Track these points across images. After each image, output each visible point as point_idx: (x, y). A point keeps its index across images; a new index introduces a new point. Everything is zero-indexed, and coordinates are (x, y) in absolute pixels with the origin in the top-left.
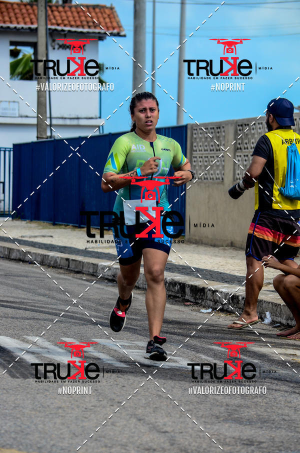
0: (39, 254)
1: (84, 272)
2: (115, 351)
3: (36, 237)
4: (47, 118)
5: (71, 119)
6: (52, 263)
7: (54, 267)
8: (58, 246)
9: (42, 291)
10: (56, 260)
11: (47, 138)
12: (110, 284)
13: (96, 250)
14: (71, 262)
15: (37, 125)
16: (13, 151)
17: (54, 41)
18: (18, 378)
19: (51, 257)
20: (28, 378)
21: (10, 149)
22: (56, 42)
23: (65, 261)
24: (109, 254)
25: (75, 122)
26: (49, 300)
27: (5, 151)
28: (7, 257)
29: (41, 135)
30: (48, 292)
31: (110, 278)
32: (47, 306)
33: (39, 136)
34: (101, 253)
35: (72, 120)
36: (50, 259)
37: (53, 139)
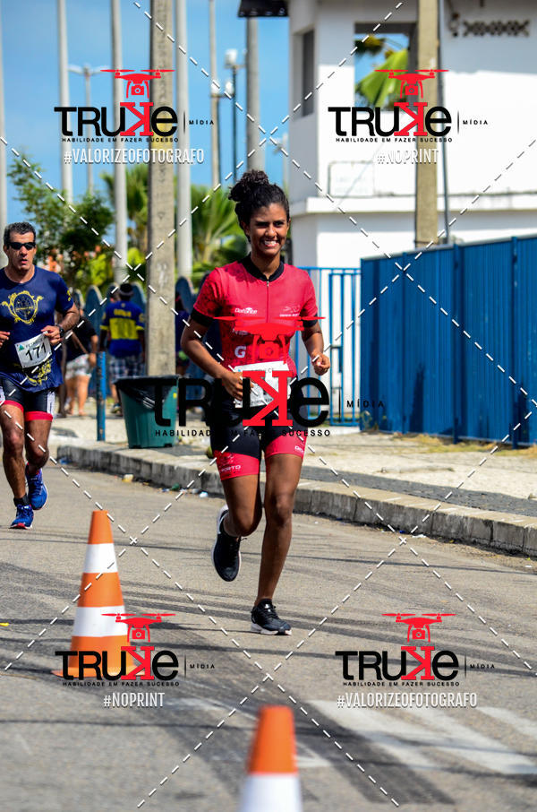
0: (423, 511)
1: (528, 552)
3: (414, 471)
4: (436, 196)
5: (492, 196)
6: (453, 531)
7: (456, 541)
8: (466, 492)
9: (431, 597)
10: (462, 524)
11: (438, 244)
14: (496, 530)
15: (416, 213)
16: (362, 274)
17: (455, 17)
18: (382, 802)
19: (451, 517)
20: (406, 801)
21: (355, 269)
22: (462, 19)
23: (483, 526)
25: (501, 203)
27: (342, 276)
28: (351, 518)
29: (424, 235)
30: (444, 600)
32: (444, 631)
33: (419, 239)
36: (448, 522)
37: (450, 245)
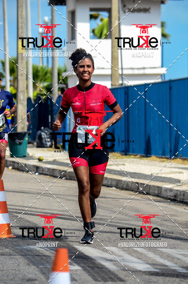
0: (114, 179)
1: (151, 193)
2: (178, 259)
3: (111, 165)
4: (119, 68)
5: (138, 69)
6: (125, 186)
7: (126, 189)
8: (129, 172)
10: (128, 184)
11: (119, 85)
12: (172, 203)
14: (140, 185)
15: (111, 75)
18: (99, 281)
19: (124, 181)
20: (108, 281)
22: (126, 7)
23: (135, 185)
24: (170, 178)
26: (123, 217)
29: (114, 82)
31: (172, 198)
32: (121, 221)
33: (113, 84)
34: (164, 178)
36: (123, 183)
37: (124, 86)
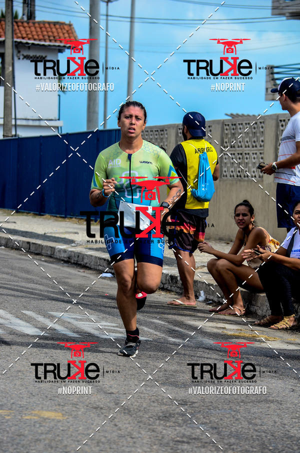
0: (3, 238)
1: (43, 254)
2: (69, 323)
4: (12, 119)
5: (33, 120)
7: (17, 249)
8: (20, 231)
9: (6, 270)
11: (12, 137)
12: (65, 265)
13: (53, 235)
14: (31, 245)
15: (4, 125)
17: (19, 52)
19: (14, 240)
22: (22, 53)
23: (26, 244)
24: (65, 238)
25: (37, 123)
26: (12, 278)
29: (6, 133)
30: (10, 271)
31: (66, 259)
32: (10, 283)
33: (5, 134)
34: (58, 238)
35: (35, 121)
36: (13, 242)
37: (17, 137)
